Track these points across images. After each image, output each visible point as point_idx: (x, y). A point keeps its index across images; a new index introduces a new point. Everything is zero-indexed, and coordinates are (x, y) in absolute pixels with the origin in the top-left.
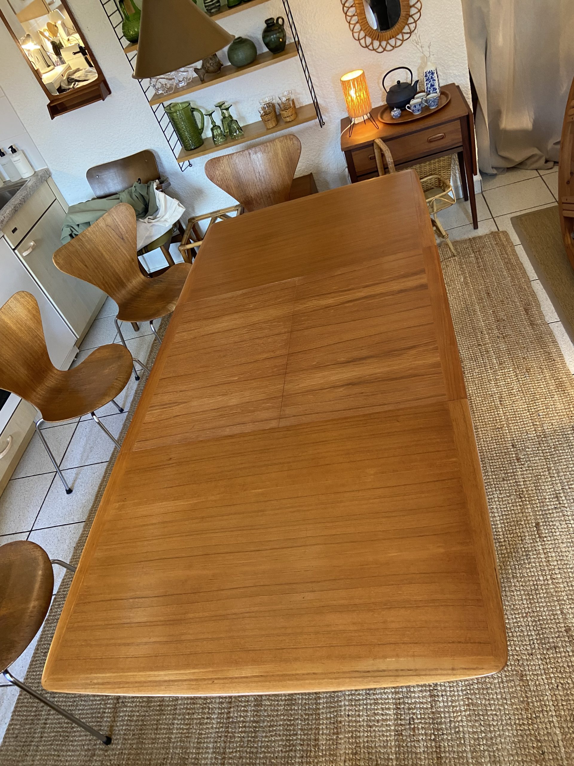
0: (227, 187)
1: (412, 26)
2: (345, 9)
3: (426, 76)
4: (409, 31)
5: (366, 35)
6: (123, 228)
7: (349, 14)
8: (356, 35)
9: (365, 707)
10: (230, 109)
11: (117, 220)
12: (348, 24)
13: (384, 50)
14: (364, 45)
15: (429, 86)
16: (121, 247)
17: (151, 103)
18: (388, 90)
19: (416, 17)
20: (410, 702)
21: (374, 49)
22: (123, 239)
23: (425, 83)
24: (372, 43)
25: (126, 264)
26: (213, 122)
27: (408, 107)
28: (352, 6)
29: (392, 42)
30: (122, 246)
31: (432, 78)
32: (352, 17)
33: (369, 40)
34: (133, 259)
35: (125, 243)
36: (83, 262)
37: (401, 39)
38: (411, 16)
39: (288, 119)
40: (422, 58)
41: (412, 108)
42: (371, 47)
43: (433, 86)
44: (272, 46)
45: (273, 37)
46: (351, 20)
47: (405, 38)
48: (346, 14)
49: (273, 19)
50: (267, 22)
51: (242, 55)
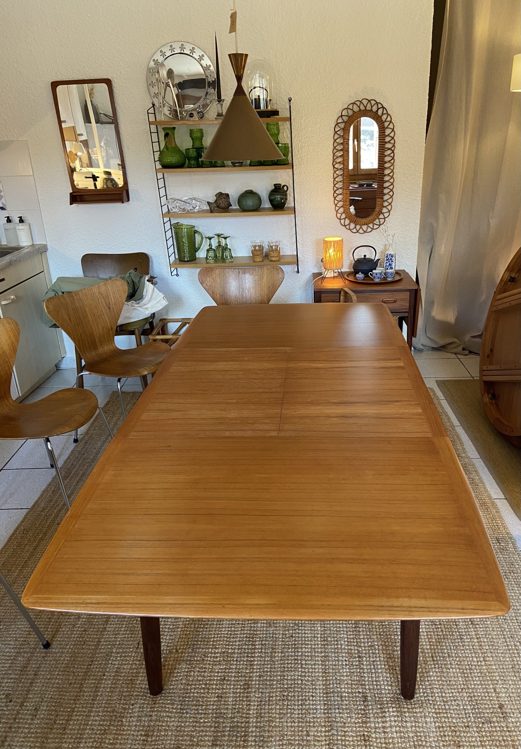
0: (213, 293)
1: (382, 221)
2: (335, 195)
3: (387, 257)
4: (378, 224)
5: (346, 217)
6: (113, 299)
7: (337, 199)
8: (339, 215)
10: (228, 239)
11: (110, 291)
12: (334, 206)
13: (358, 231)
14: (343, 224)
15: (388, 264)
16: (105, 315)
17: (163, 216)
18: (356, 260)
19: (386, 215)
21: (350, 229)
22: (109, 308)
23: (385, 261)
24: (349, 224)
25: (105, 330)
26: (210, 245)
27: (370, 274)
28: (340, 194)
29: (365, 227)
30: (107, 314)
31: (391, 259)
32: (339, 201)
33: (347, 221)
34: (112, 328)
35: (110, 312)
36: (69, 315)
37: (372, 227)
38: (383, 213)
39: (273, 259)
40: (386, 245)
41: (374, 275)
42: (348, 227)
43: (391, 265)
44: (275, 203)
45: (278, 197)
46: (337, 203)
47: (375, 228)
48: (335, 198)
49: (280, 185)
50: (275, 185)
51: (250, 202)
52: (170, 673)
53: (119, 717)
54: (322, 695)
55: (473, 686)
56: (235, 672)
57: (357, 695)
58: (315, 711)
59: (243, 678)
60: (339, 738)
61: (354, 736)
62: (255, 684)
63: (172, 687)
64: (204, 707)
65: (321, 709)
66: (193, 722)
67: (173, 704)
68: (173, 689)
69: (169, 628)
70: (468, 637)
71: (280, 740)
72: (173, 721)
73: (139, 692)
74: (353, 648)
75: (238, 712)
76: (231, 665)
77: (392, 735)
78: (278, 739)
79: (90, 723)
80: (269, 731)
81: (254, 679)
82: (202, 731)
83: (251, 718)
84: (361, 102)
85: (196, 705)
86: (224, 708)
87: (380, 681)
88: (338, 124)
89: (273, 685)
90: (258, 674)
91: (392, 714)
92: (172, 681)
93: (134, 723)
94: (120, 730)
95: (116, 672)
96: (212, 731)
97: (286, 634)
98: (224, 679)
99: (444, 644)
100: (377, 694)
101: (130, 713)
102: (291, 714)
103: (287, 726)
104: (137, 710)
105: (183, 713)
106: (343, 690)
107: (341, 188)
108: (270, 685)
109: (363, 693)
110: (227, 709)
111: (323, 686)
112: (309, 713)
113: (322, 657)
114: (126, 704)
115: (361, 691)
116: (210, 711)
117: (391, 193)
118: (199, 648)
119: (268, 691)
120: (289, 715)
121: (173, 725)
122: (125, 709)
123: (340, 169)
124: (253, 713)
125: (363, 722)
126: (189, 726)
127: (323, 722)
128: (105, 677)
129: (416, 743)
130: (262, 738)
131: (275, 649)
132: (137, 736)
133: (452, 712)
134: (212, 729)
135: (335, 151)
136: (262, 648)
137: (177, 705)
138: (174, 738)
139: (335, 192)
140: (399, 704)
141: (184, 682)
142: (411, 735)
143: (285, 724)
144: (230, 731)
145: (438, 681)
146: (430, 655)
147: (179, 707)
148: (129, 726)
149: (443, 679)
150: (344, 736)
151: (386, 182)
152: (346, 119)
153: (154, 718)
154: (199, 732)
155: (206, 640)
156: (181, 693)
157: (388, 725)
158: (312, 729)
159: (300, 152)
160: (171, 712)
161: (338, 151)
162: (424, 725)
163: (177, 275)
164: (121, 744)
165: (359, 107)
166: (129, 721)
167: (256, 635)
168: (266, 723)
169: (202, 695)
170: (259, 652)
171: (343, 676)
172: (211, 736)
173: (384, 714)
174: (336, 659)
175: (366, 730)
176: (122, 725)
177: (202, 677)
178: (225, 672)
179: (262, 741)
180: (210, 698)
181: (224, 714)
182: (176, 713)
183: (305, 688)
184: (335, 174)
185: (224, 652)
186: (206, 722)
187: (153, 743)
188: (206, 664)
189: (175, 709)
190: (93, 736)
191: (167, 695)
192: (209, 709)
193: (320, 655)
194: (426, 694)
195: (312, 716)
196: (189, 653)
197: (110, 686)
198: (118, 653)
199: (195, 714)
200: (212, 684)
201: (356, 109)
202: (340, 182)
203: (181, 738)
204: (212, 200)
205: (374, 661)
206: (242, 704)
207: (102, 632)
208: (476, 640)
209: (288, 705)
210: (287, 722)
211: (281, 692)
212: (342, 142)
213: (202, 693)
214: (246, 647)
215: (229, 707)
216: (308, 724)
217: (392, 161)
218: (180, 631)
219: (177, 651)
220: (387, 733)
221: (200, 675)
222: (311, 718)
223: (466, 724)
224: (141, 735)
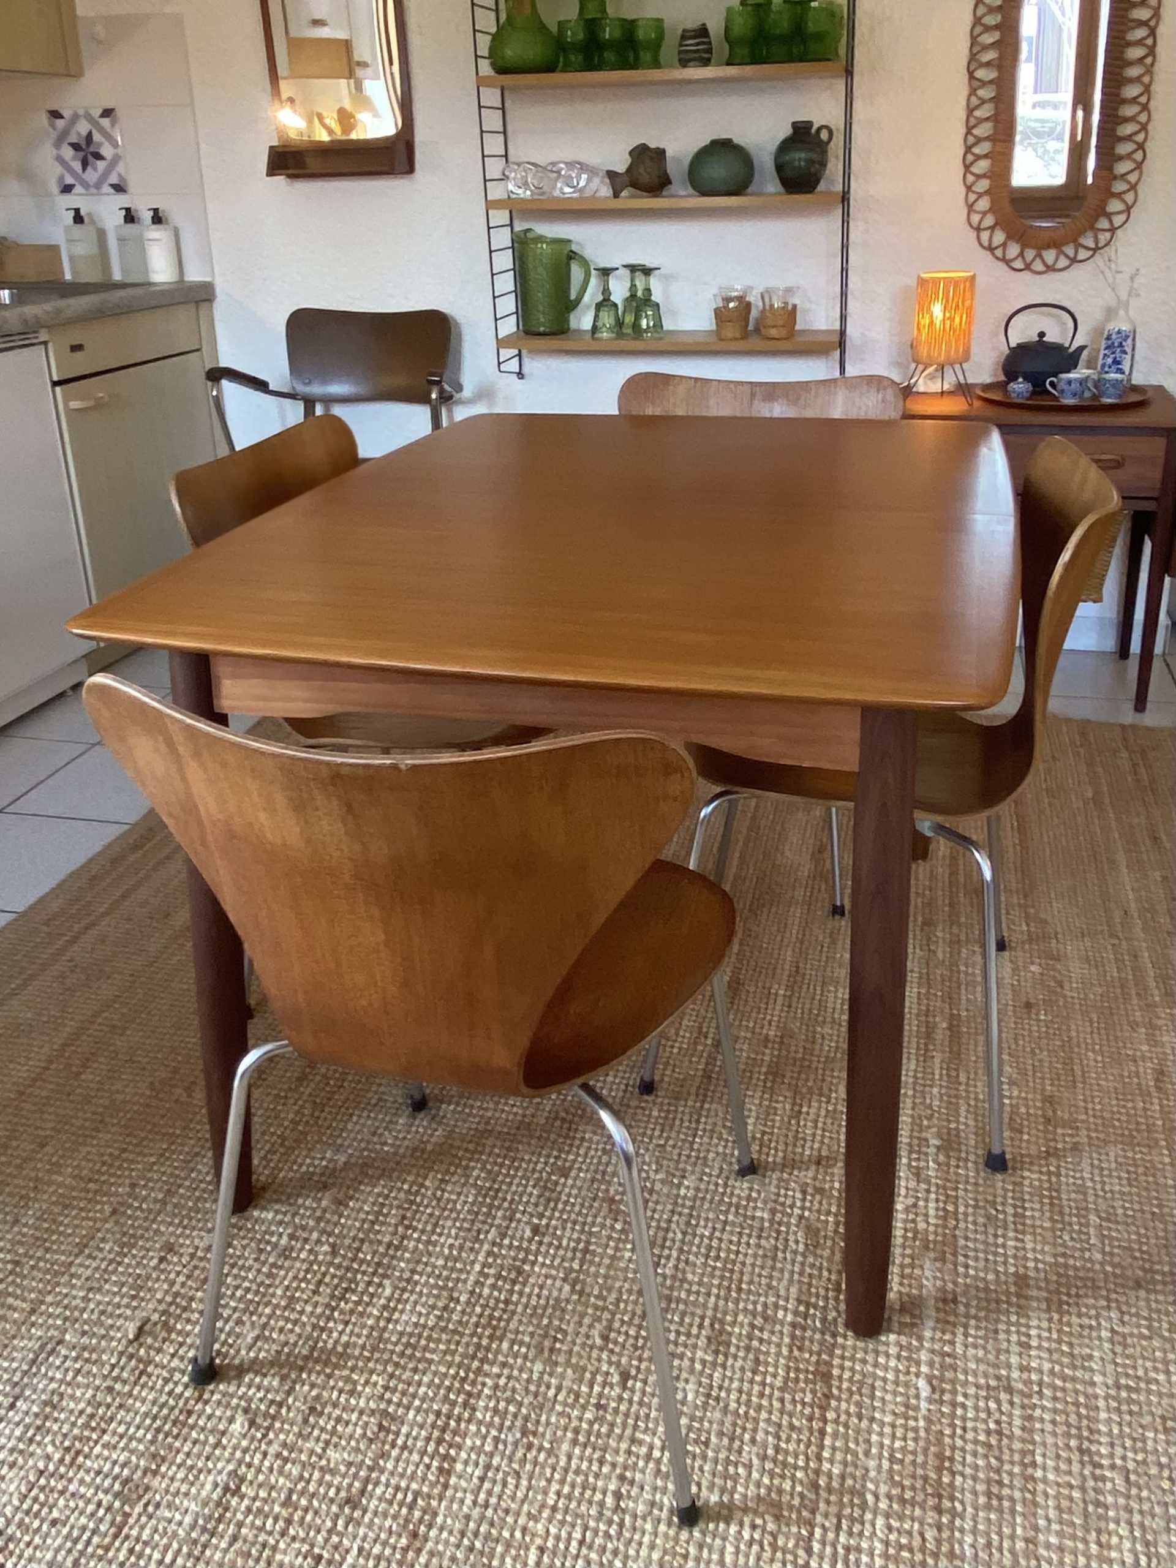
1: (1103, 237)
2: (970, 158)
3: (1108, 338)
4: (1092, 245)
5: (996, 225)
7: (975, 169)
8: (975, 218)
10: (654, 276)
12: (963, 190)
13: (1028, 267)
14: (986, 244)
15: (1110, 361)
17: (490, 205)
18: (1013, 344)
19: (1118, 220)
21: (1004, 259)
23: (1102, 352)
24: (1004, 245)
26: (606, 292)
27: (1052, 384)
29: (1050, 256)
31: (1121, 345)
32: (978, 177)
33: (999, 237)
37: (1072, 255)
38: (1108, 215)
39: (773, 332)
40: (1108, 308)
41: (1062, 386)
42: (999, 253)
43: (1119, 363)
44: (792, 175)
45: (799, 157)
46: (974, 183)
47: (1080, 257)
48: (968, 168)
49: (810, 124)
50: (795, 126)
51: (718, 170)
107: (987, 139)
117: (1138, 156)
135: (978, 29)
139: (968, 149)
151: (1126, 120)
161: (986, 29)
163: (520, 375)
184: (973, 99)
204: (621, 167)
217: (1149, 61)
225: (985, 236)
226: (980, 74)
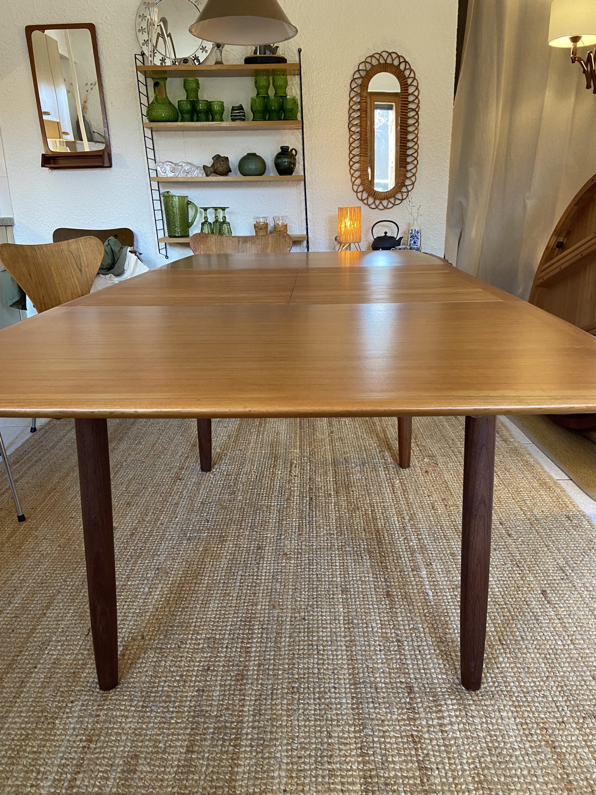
1: (405, 195)
2: (351, 163)
3: (411, 234)
4: (401, 198)
5: (364, 190)
6: (85, 260)
7: (354, 168)
8: (355, 188)
9: (314, 779)
11: (82, 250)
12: (350, 176)
13: (377, 207)
14: (360, 198)
15: (412, 242)
16: (75, 278)
17: (151, 180)
18: (375, 237)
19: (410, 188)
20: (387, 775)
21: (368, 204)
22: (81, 270)
23: (409, 239)
24: (367, 198)
26: (206, 218)
28: (357, 162)
30: (77, 277)
31: (416, 236)
32: (355, 171)
33: (365, 195)
35: (82, 275)
36: (28, 270)
38: (405, 186)
42: (365, 202)
43: (416, 243)
44: (282, 168)
45: (284, 161)
46: (354, 173)
47: (397, 203)
48: (351, 167)
49: (288, 147)
50: (282, 148)
51: (252, 166)
52: (132, 663)
53: (51, 718)
54: (348, 686)
55: (562, 674)
56: (224, 661)
57: (399, 685)
58: (339, 706)
59: (235, 668)
60: (376, 739)
61: (398, 737)
62: (253, 675)
63: (132, 680)
64: (177, 704)
65: (348, 703)
66: (160, 723)
67: (131, 700)
68: (134, 682)
69: (134, 613)
70: (546, 617)
71: (288, 744)
72: (130, 722)
73: (83, 687)
74: (388, 631)
75: (227, 709)
76: (218, 652)
77: (455, 735)
78: (285, 742)
79: (6, 726)
80: (271, 733)
81: (251, 668)
82: (173, 734)
83: (246, 716)
84: (380, 55)
85: (165, 702)
86: (206, 705)
87: (430, 669)
88: (354, 79)
89: (278, 675)
90: (256, 663)
91: (451, 707)
92: (133, 673)
93: (72, 726)
94: (50, 735)
95: (54, 663)
96: (187, 734)
97: (296, 617)
98: (208, 669)
99: (514, 625)
100: (428, 684)
101: (68, 713)
102: (305, 710)
103: (298, 726)
104: (79, 708)
105: (146, 712)
106: (379, 679)
107: (358, 155)
108: (274, 675)
109: (407, 683)
110: (211, 705)
111: (350, 675)
112: (331, 708)
113: (346, 641)
114: (63, 701)
115: (403, 680)
116: (186, 709)
117: (415, 162)
118: (174, 634)
119: (270, 682)
120: (301, 711)
121: (130, 728)
122: (61, 708)
123: (358, 132)
124: (249, 710)
125: (409, 719)
126: (153, 728)
127: (351, 720)
128: (36, 670)
129: (490, 745)
130: (262, 742)
131: (281, 633)
132: (74, 742)
133: (537, 704)
134: (188, 731)
135: (351, 111)
136: (262, 633)
137: (138, 701)
138: (129, 744)
139: (351, 160)
140: (460, 695)
141: (150, 673)
142: (481, 734)
143: (296, 723)
144: (213, 733)
145: (512, 668)
146: (497, 638)
147: (141, 704)
148: (64, 729)
149: (519, 665)
150: (383, 737)
151: (411, 148)
152: (363, 73)
153: (102, 718)
154: (168, 735)
155: (185, 626)
156: (145, 687)
157: (446, 721)
158: (335, 729)
159: (311, 111)
160: (128, 711)
161: (355, 111)
162: (500, 721)
163: (167, 257)
164: (49, 752)
165: (379, 60)
166: (65, 724)
167: (254, 618)
168: (267, 721)
169: (175, 689)
170: (258, 638)
171: (377, 663)
172: (185, 740)
173: (439, 708)
174: (366, 643)
175: (416, 729)
176: (53, 729)
177: (176, 667)
178: (209, 661)
179: (262, 745)
180: (187, 692)
181: (207, 711)
182: (135, 711)
183: (324, 678)
184: (351, 139)
185: (209, 638)
186: (178, 723)
187: (98, 750)
188: (183, 652)
189: (134, 706)
190: (7, 743)
191: (124, 689)
192: (185, 707)
193: (343, 639)
194: (496, 684)
195: (334, 712)
196: (160, 639)
197: (42, 680)
198: (59, 641)
199: (163, 712)
200: (191, 676)
201: (375, 62)
202: (357, 147)
203: (140, 744)
205: (419, 646)
206: (233, 700)
207: (39, 618)
208: (557, 621)
209: (299, 699)
210: (298, 720)
211: (289, 683)
212: (359, 100)
213: (175, 687)
214: (241, 632)
215: (214, 703)
216: (330, 723)
217: (416, 125)
218: (150, 616)
219: (143, 638)
220: (446, 732)
221: (174, 665)
222: (334, 715)
223: (561, 720)
224: (81, 741)
225: (359, 195)
226: (353, 129)
